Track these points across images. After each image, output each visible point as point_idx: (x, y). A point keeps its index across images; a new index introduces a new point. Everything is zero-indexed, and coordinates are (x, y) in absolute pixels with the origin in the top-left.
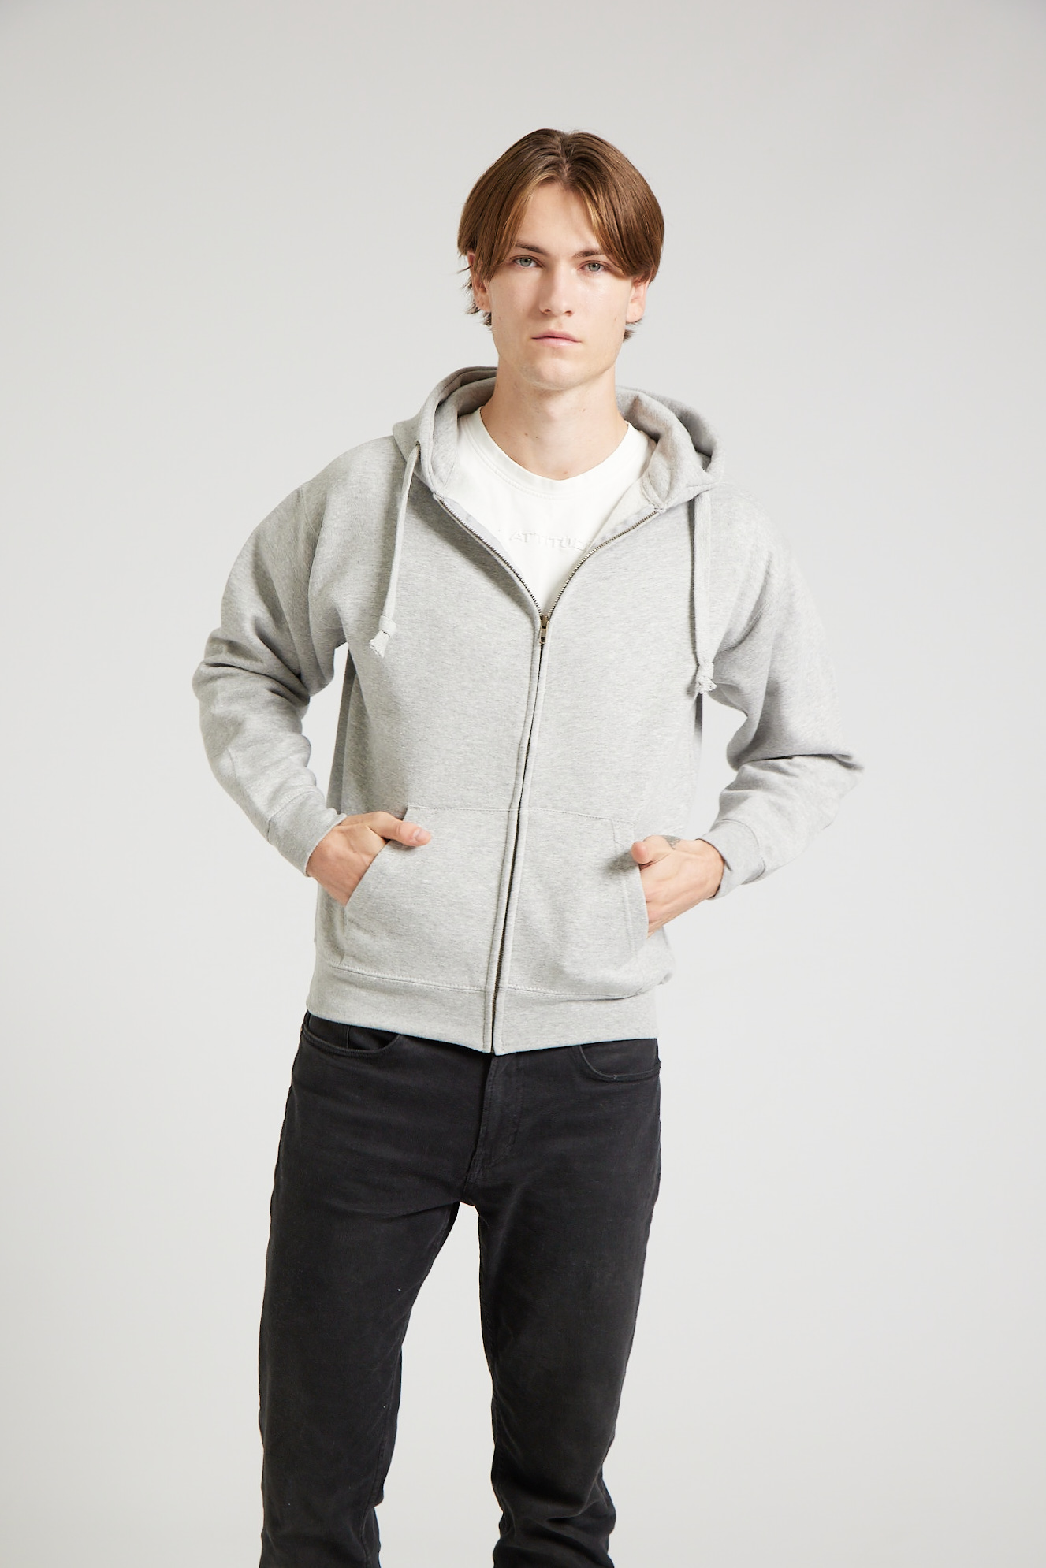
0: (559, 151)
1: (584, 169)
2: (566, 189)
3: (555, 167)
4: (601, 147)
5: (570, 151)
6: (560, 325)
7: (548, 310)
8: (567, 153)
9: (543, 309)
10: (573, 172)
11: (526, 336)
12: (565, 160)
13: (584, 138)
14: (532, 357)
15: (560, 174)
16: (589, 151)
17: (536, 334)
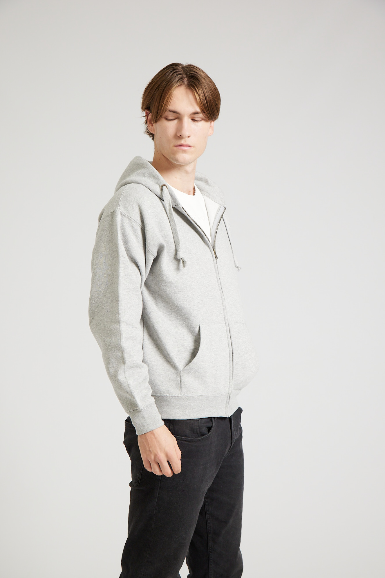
0: (182, 73)
1: (192, 80)
2: (186, 88)
3: (181, 80)
4: (197, 70)
5: (187, 73)
6: (186, 141)
7: (181, 136)
8: (186, 74)
9: (179, 135)
10: (189, 82)
11: (172, 145)
12: (185, 76)
13: (191, 67)
14: (174, 153)
15: (183, 82)
16: (194, 73)
17: (176, 145)
